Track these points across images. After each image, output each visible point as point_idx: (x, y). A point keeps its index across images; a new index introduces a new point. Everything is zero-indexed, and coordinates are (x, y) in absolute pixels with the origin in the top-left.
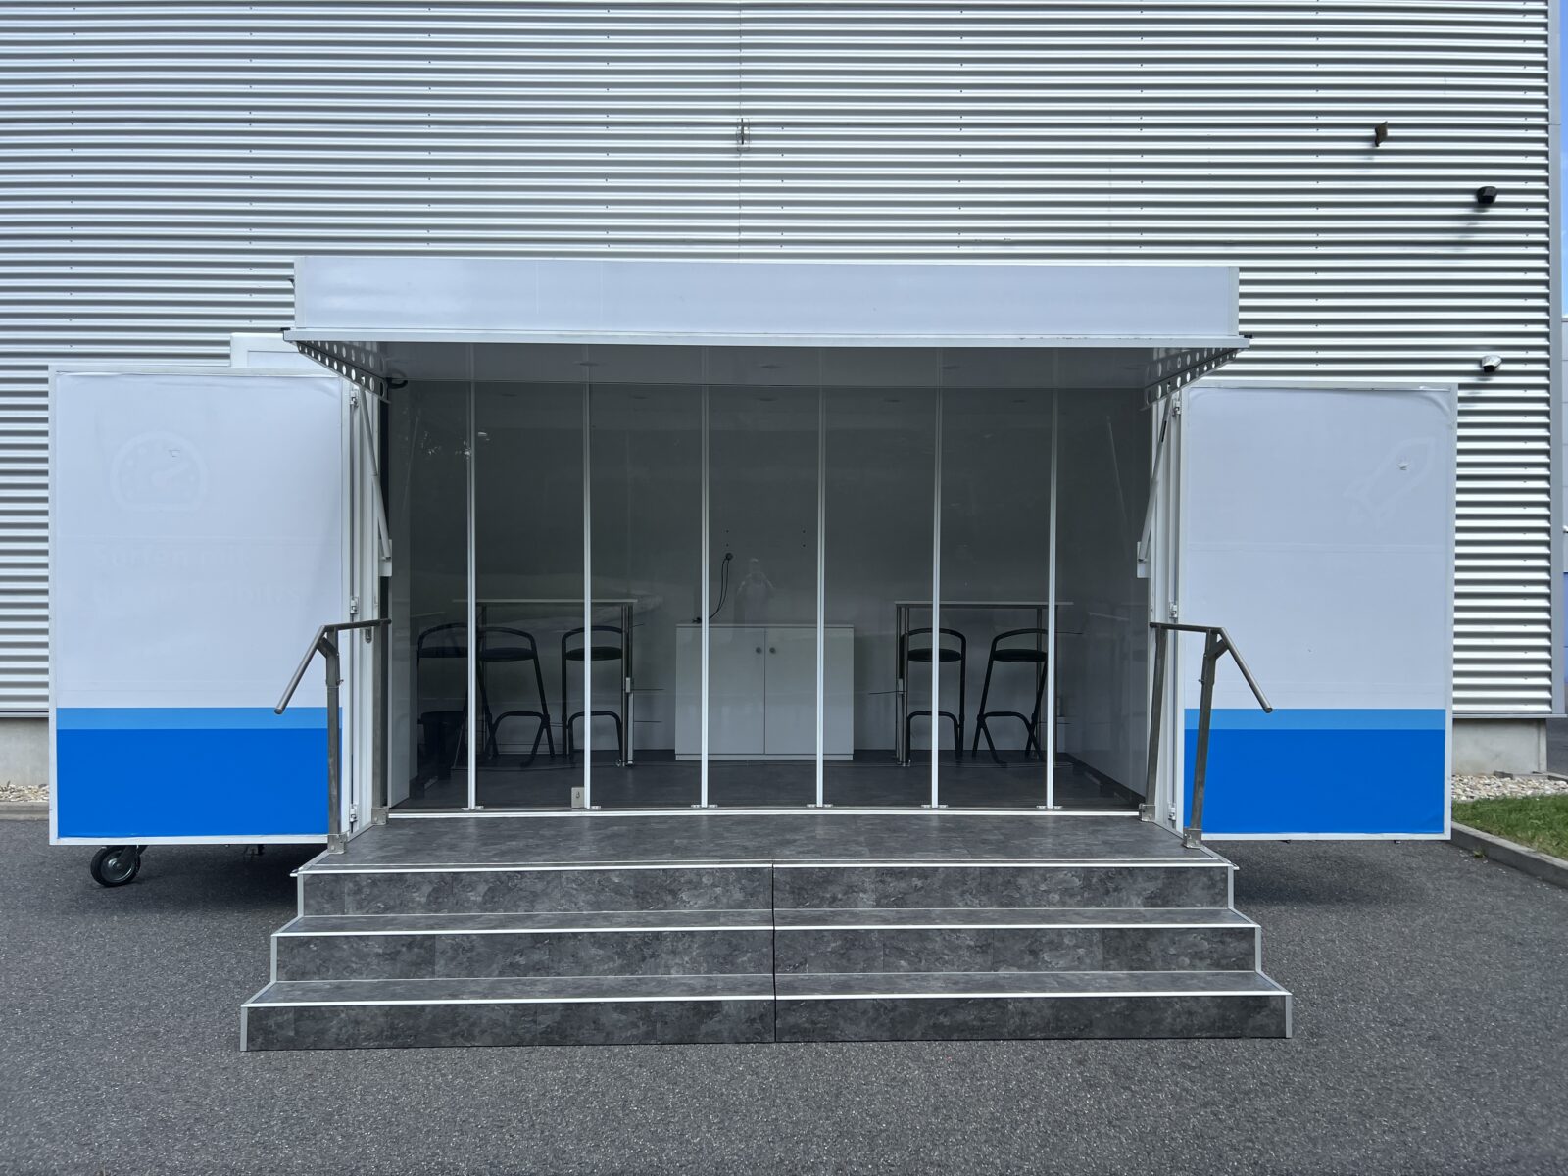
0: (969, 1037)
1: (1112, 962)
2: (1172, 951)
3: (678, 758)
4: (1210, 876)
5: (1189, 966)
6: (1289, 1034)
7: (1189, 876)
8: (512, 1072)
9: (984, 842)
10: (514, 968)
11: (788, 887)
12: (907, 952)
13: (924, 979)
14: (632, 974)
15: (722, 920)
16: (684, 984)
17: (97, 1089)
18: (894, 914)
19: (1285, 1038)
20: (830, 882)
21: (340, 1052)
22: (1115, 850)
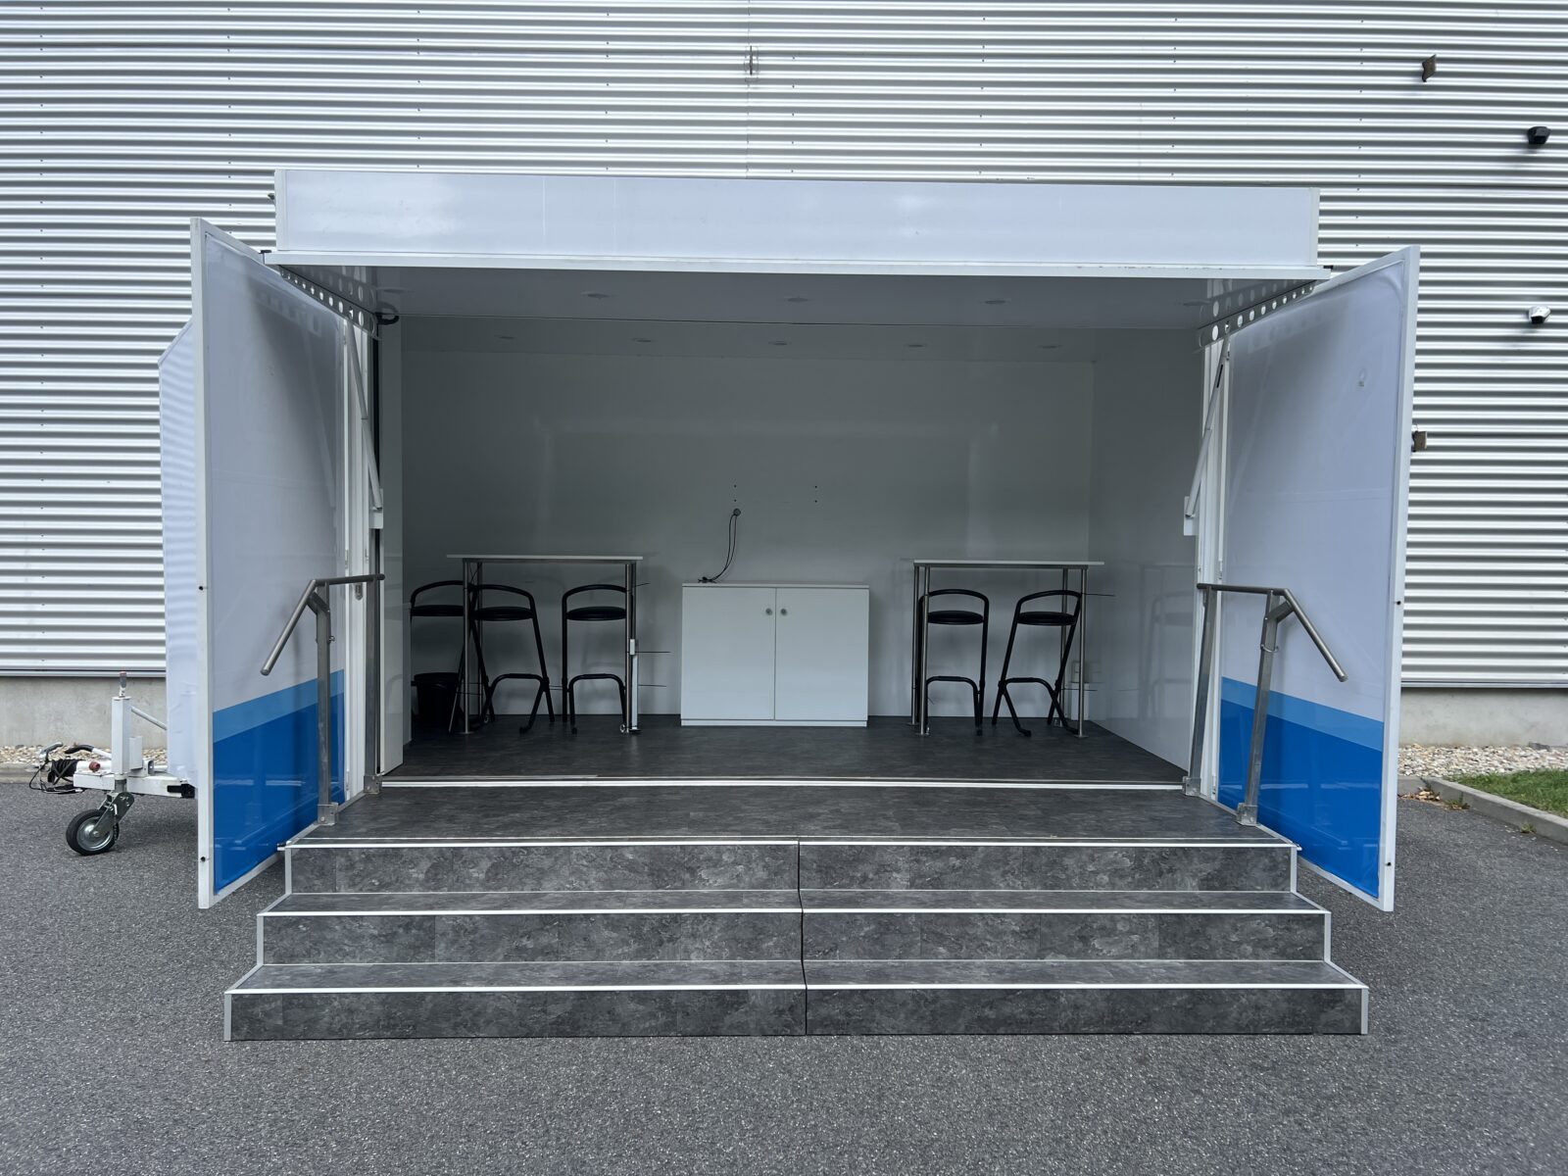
0: (1016, 1031)
1: (1169, 950)
2: (1234, 938)
3: (683, 723)
4: (1272, 857)
5: (1251, 955)
6: (1364, 1030)
7: (1248, 857)
8: (520, 1067)
9: (1023, 817)
10: (520, 952)
11: (815, 865)
12: (946, 938)
13: (966, 967)
14: (648, 959)
15: (745, 901)
16: (705, 971)
17: (67, 1083)
18: (930, 896)
19: (1360, 1034)
20: (862, 861)
21: (334, 1043)
22: (1163, 828)
